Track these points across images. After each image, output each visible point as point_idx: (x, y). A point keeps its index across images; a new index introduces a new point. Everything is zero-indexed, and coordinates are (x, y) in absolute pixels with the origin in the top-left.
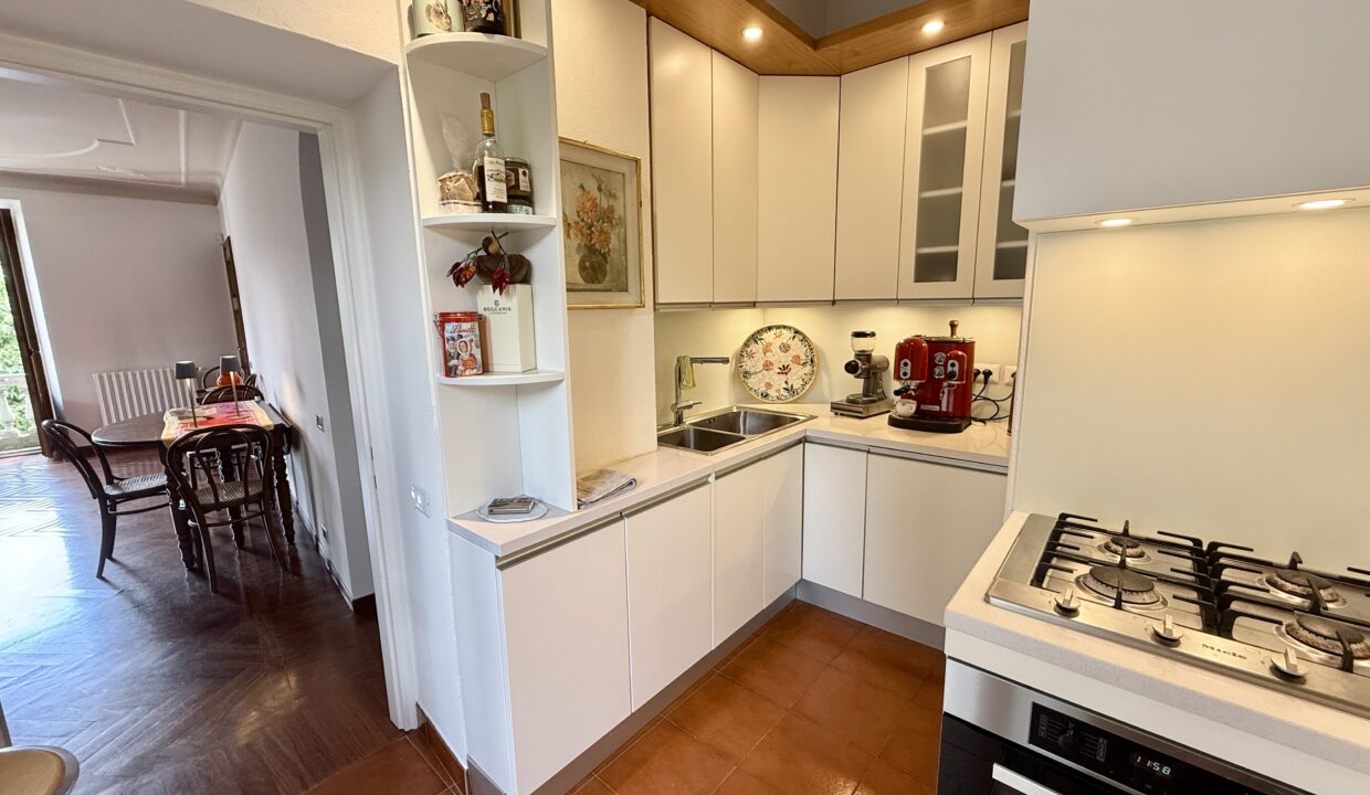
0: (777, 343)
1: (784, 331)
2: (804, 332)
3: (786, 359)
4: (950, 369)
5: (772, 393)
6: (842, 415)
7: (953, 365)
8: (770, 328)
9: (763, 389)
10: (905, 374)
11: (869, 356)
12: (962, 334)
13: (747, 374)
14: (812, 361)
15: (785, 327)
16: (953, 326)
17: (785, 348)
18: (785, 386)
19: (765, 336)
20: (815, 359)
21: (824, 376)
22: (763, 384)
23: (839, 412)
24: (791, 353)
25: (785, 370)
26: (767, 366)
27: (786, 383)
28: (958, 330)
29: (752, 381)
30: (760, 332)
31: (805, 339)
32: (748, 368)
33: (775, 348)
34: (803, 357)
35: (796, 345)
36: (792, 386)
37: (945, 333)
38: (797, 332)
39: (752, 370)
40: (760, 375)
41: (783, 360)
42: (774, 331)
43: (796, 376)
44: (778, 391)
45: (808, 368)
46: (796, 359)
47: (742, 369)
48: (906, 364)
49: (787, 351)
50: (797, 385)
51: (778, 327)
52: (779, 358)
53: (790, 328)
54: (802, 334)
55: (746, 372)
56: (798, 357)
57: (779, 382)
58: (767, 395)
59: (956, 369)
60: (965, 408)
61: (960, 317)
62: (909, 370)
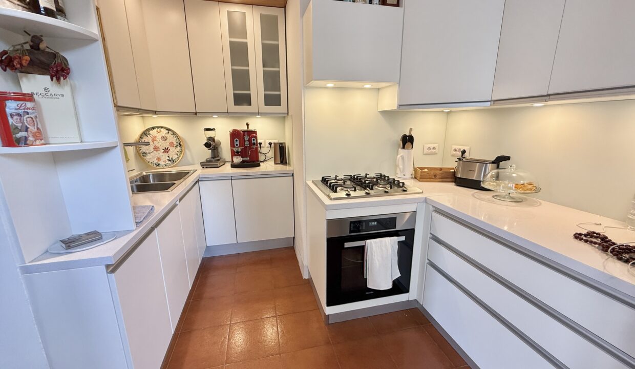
0: (159, 136)
1: (162, 129)
2: (174, 130)
3: (166, 144)
4: (253, 141)
5: (162, 163)
6: (207, 167)
7: (254, 140)
8: (153, 128)
9: (156, 161)
10: (237, 145)
11: (214, 139)
12: (251, 128)
13: (144, 154)
14: (180, 144)
15: (162, 127)
16: (248, 125)
17: (164, 139)
18: (168, 159)
19: (151, 132)
20: (181, 143)
21: (187, 151)
22: (155, 159)
23: (205, 166)
24: (168, 141)
25: (166, 150)
26: (156, 149)
27: (168, 157)
28: (249, 126)
29: (148, 158)
30: (148, 130)
31: (174, 133)
32: (144, 151)
33: (159, 138)
34: (175, 143)
35: (170, 136)
36: (172, 158)
37: (245, 128)
38: (169, 130)
39: (147, 152)
40: (152, 154)
41: (164, 145)
42: (156, 130)
43: (173, 153)
44: (165, 161)
45: (179, 149)
46: (172, 144)
47: (141, 151)
48: (237, 141)
49: (165, 140)
50: (175, 157)
51: (158, 127)
52: (163, 145)
53: (165, 128)
54: (172, 131)
55: (144, 153)
56: (173, 143)
57: (164, 157)
58: (159, 165)
59: (255, 141)
60: (257, 157)
61: (249, 121)
62: (238, 143)
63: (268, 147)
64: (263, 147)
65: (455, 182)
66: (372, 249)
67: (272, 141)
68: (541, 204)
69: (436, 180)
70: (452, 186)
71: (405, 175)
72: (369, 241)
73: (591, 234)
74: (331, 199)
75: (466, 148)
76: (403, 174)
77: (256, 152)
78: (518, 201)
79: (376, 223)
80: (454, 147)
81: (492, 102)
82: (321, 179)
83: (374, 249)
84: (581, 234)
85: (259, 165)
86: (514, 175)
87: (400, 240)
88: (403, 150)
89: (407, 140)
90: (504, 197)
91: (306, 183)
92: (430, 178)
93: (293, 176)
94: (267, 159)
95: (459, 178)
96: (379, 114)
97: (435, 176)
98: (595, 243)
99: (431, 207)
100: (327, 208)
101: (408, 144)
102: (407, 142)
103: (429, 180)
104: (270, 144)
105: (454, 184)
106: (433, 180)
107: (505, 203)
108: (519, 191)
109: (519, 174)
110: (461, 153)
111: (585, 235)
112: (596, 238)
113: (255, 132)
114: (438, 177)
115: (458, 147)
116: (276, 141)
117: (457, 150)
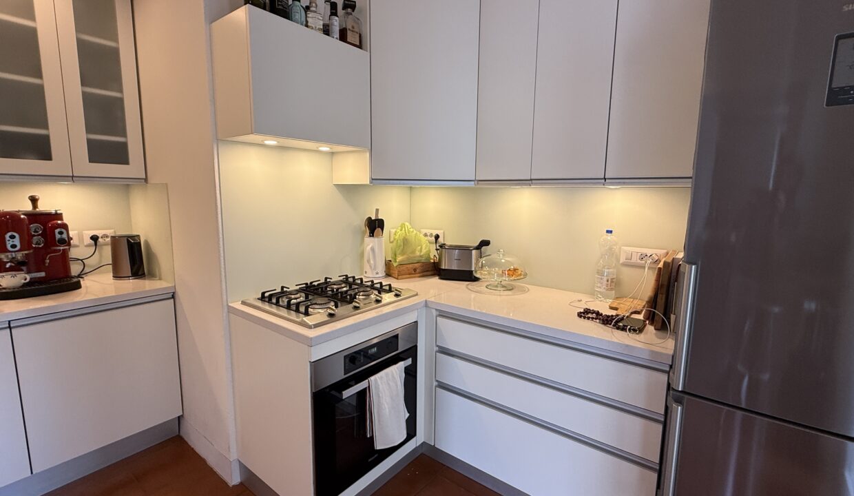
7: (61, 233)
10: (14, 246)
12: (43, 207)
16: (34, 200)
28: (39, 203)
37: (28, 207)
48: (13, 237)
59: (65, 236)
60: (67, 269)
61: (36, 191)
62: (17, 241)
63: (88, 246)
64: (76, 246)
65: (439, 275)
66: (379, 388)
67: (99, 233)
68: (528, 290)
69: (417, 275)
70: (435, 280)
71: (377, 273)
72: (372, 378)
73: (587, 311)
74: (310, 327)
75: (440, 232)
76: (373, 273)
77: (64, 259)
78: (510, 288)
79: (375, 349)
80: (424, 231)
81: (476, 182)
82: (260, 296)
83: (381, 387)
84: (581, 313)
85: (77, 286)
86: (503, 261)
87: (407, 365)
88: (372, 239)
89: (375, 226)
90: (497, 286)
91: (229, 307)
92: (410, 274)
93: (173, 297)
94: (87, 270)
95: (442, 269)
96: (334, 187)
97: (415, 270)
98: (593, 318)
99: (434, 311)
100: (310, 343)
101: (378, 230)
102: (375, 229)
103: (408, 276)
104: (95, 238)
105: (437, 278)
106: (413, 275)
107: (497, 292)
108: (513, 278)
109: (507, 259)
110: (433, 238)
111: (584, 313)
112: (593, 313)
113: (58, 216)
114: (418, 271)
115: (429, 232)
116: (110, 232)
117: (429, 234)
